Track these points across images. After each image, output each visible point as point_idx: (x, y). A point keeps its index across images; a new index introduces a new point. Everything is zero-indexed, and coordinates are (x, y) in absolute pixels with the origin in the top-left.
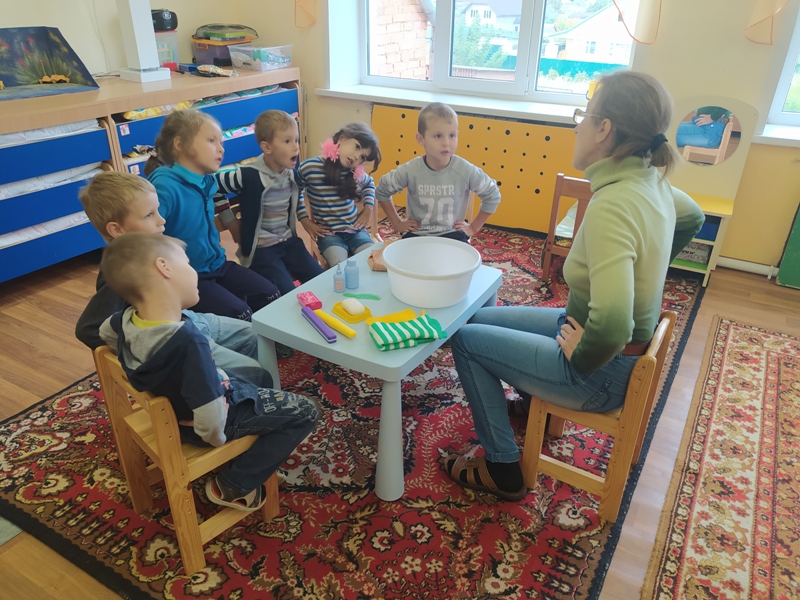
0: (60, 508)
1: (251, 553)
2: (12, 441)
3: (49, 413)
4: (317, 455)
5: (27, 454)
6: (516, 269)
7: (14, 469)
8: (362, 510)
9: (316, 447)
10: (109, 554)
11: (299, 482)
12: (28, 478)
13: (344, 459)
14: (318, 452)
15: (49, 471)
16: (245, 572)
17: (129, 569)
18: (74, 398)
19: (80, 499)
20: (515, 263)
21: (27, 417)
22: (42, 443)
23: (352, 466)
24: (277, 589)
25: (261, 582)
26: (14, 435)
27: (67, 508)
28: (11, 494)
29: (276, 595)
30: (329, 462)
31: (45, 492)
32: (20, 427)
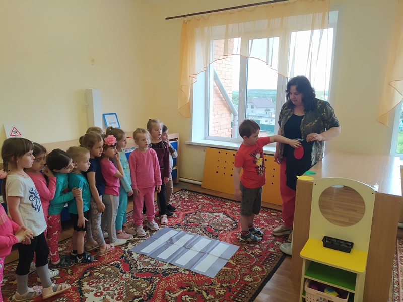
4: (111, 292)
6: (225, 216)
9: (111, 289)
13: (122, 294)
14: (112, 291)
20: (225, 213)
23: (125, 297)
30: (115, 295)
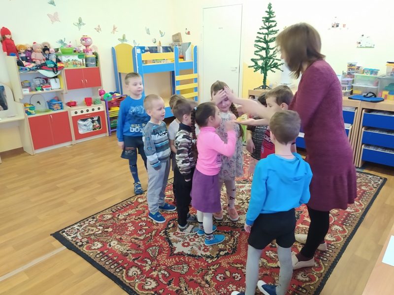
0: (98, 254)
1: (168, 277)
2: (82, 229)
3: (95, 219)
5: (87, 234)
7: (82, 238)
8: (213, 266)
9: (196, 240)
10: (115, 271)
11: (189, 253)
12: (87, 242)
15: (95, 241)
16: (166, 283)
17: (123, 277)
18: (105, 214)
19: (105, 251)
21: (87, 220)
22: (92, 230)
23: (211, 249)
24: (177, 291)
25: (172, 287)
26: (83, 227)
27: (101, 254)
28: (82, 247)
29: (177, 293)
31: (93, 248)
32: (85, 224)
